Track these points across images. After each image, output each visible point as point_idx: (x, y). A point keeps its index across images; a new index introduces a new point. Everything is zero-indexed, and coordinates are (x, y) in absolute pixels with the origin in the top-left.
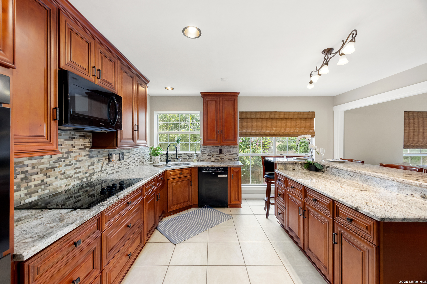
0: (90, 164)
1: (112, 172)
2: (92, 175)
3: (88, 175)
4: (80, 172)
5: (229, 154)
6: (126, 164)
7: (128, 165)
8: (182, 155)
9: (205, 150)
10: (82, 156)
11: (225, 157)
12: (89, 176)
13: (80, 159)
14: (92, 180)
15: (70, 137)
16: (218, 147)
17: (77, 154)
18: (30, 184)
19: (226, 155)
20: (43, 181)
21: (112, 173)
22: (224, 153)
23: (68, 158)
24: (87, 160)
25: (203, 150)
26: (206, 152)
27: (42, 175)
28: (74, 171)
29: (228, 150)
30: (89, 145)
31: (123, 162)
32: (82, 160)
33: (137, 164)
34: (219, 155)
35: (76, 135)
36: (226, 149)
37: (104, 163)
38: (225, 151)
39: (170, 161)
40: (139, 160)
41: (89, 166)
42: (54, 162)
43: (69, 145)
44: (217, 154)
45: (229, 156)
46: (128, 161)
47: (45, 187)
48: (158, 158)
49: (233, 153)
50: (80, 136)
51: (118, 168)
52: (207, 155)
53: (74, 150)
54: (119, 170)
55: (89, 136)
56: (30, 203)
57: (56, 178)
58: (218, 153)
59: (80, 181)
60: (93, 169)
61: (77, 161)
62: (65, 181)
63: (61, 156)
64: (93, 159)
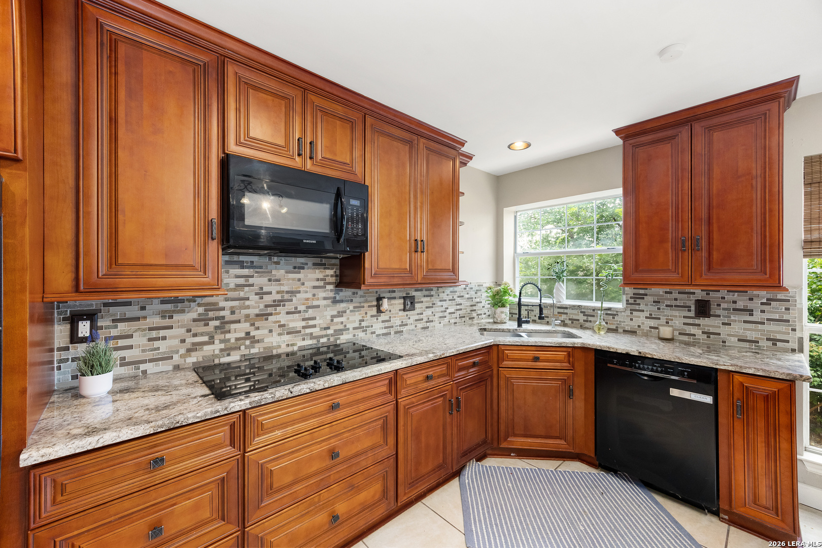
0: (335, 313)
1: (385, 331)
2: (339, 332)
3: (330, 332)
4: (314, 326)
5: (745, 322)
6: (422, 319)
7: (427, 322)
8: (566, 311)
9: (638, 301)
10: (318, 299)
11: (724, 330)
12: (332, 335)
13: (315, 303)
14: (338, 342)
15: (295, 268)
16: (694, 293)
17: (309, 295)
18: (228, 336)
19: (730, 324)
20: (248, 333)
21: (384, 334)
22: (719, 316)
23: (291, 300)
24: (328, 306)
25: (631, 301)
26: (642, 307)
27: (248, 324)
28: (304, 324)
29: (740, 305)
30: (333, 280)
31: (413, 315)
32: (318, 307)
33: (453, 321)
34: (697, 321)
35: (307, 264)
36: (728, 302)
37: (366, 313)
38: (724, 309)
39: (527, 322)
40: (459, 312)
41: (333, 317)
42: (266, 306)
43: (293, 279)
44: (684, 317)
45: (745, 329)
46: (429, 312)
47: (252, 342)
48: (502, 312)
49: (768, 320)
50: (314, 264)
51: (400, 326)
52: (646, 318)
53: (302, 289)
54: (405, 329)
55: (334, 265)
56: (229, 364)
57: (271, 331)
58: (692, 314)
59: (315, 341)
60: (342, 323)
61: (308, 307)
62: (286, 338)
63: (279, 297)
64: (342, 306)
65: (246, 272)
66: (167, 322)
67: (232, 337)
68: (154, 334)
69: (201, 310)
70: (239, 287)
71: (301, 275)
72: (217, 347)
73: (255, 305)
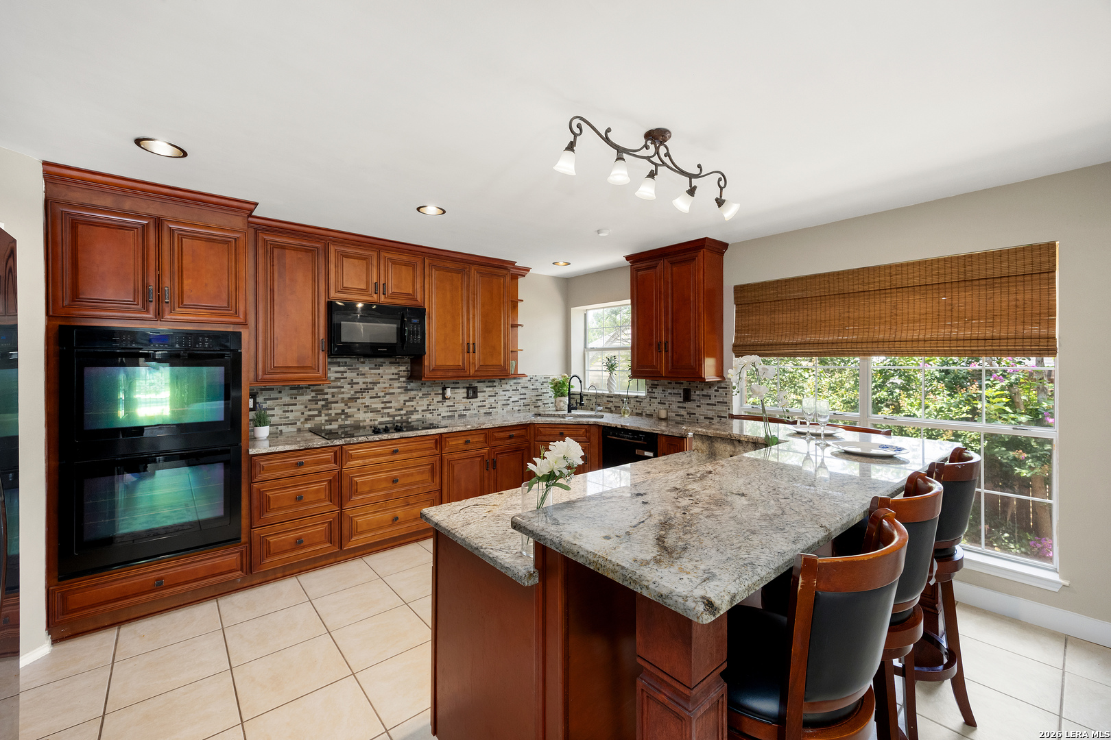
0: (407, 398)
1: (450, 414)
2: (411, 413)
3: (403, 412)
4: (391, 408)
5: (708, 404)
6: (485, 406)
7: (489, 408)
9: (654, 390)
10: (393, 388)
11: (697, 411)
12: (405, 415)
13: (391, 391)
14: (410, 420)
15: (376, 365)
16: (682, 384)
17: (387, 385)
18: (330, 412)
19: (700, 406)
20: (343, 411)
21: (449, 416)
22: (695, 400)
23: (373, 389)
24: (401, 393)
25: (650, 390)
26: (656, 395)
27: (343, 404)
28: (383, 405)
29: (705, 392)
30: (405, 374)
31: (476, 402)
32: (394, 393)
34: (684, 405)
35: (385, 363)
36: (699, 390)
37: (433, 400)
38: (698, 395)
39: (575, 409)
41: (405, 401)
42: (356, 392)
43: (375, 374)
44: (678, 402)
45: (708, 410)
46: (492, 400)
47: (346, 417)
48: (561, 401)
49: (718, 402)
50: (391, 363)
51: (464, 410)
52: (658, 403)
53: (381, 380)
54: (467, 413)
55: (405, 363)
57: (359, 410)
58: (681, 399)
59: (391, 419)
60: (413, 406)
61: (386, 394)
62: (370, 415)
63: (364, 386)
64: (413, 393)
65: (342, 369)
66: (293, 401)
67: (333, 412)
68: (286, 408)
69: (313, 394)
70: (337, 379)
71: (380, 371)
72: (323, 418)
73: (348, 392)
